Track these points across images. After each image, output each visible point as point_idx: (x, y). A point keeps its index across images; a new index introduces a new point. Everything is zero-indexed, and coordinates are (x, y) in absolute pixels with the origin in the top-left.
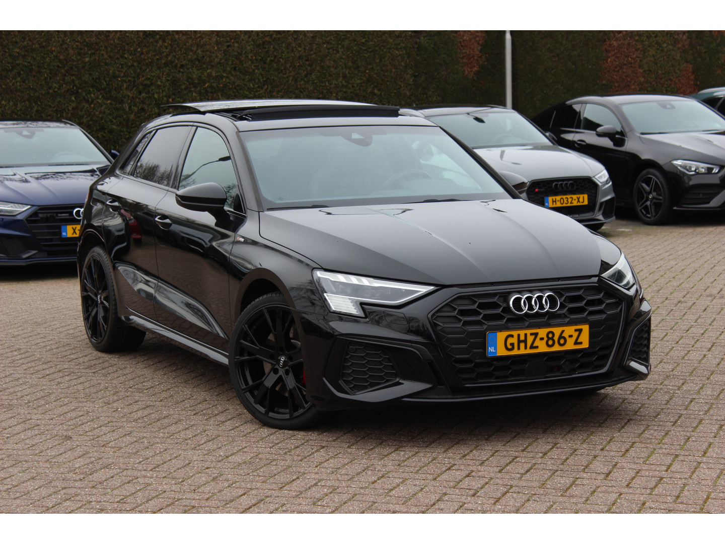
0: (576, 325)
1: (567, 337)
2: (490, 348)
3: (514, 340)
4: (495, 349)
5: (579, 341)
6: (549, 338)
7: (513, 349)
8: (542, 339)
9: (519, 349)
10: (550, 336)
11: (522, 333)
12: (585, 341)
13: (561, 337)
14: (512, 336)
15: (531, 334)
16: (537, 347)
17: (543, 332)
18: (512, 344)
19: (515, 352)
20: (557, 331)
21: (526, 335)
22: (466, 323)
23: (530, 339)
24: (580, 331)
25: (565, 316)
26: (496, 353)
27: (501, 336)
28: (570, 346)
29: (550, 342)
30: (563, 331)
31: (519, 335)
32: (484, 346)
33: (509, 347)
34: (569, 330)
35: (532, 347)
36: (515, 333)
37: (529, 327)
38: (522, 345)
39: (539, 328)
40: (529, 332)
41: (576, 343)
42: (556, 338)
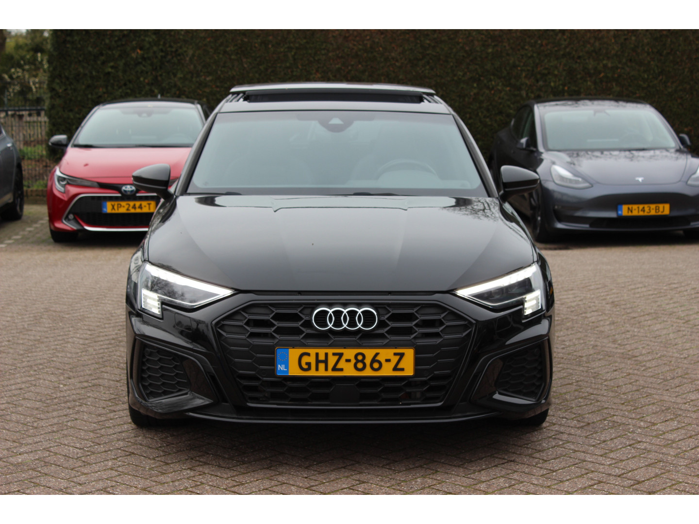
0: (396, 348)
1: (383, 361)
2: (279, 366)
3: (312, 360)
4: (287, 367)
5: (400, 366)
6: (357, 361)
7: (309, 369)
8: (348, 361)
9: (317, 369)
10: (360, 358)
11: (322, 352)
12: (408, 368)
13: (374, 360)
14: (308, 354)
15: (334, 354)
16: (341, 370)
17: (350, 353)
18: (309, 364)
19: (312, 373)
20: (369, 353)
21: (326, 355)
22: (253, 335)
23: (332, 360)
24: (402, 355)
25: (382, 336)
26: (287, 372)
27: (294, 354)
28: (387, 371)
29: (360, 365)
30: (377, 354)
31: (317, 354)
32: (272, 362)
33: (305, 367)
34: (385, 354)
35: (334, 369)
36: (313, 352)
37: (331, 346)
38: (322, 366)
39: (345, 348)
40: (330, 351)
41: (395, 369)
42: (368, 361)
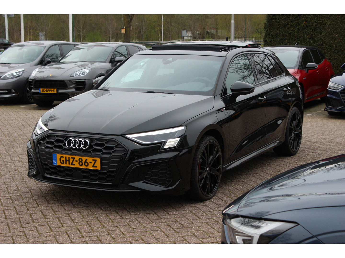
0: (94, 157)
1: (89, 163)
2: (54, 161)
3: (64, 159)
4: (56, 161)
5: (95, 165)
6: (80, 162)
8: (76, 161)
9: (66, 164)
10: (81, 160)
11: (68, 156)
14: (63, 157)
15: (72, 158)
16: (74, 165)
17: (77, 158)
18: (63, 161)
19: (64, 165)
20: (84, 159)
21: (69, 158)
23: (71, 160)
24: (96, 161)
25: (90, 152)
26: (56, 163)
27: (58, 156)
28: (90, 167)
29: (81, 164)
30: (86, 159)
31: (66, 157)
32: (51, 159)
33: (62, 162)
34: (90, 159)
35: (72, 164)
36: (64, 156)
37: (71, 154)
38: (68, 162)
39: (75, 156)
40: (70, 156)
41: (93, 166)
42: (83, 162)
